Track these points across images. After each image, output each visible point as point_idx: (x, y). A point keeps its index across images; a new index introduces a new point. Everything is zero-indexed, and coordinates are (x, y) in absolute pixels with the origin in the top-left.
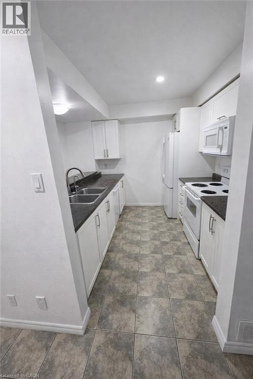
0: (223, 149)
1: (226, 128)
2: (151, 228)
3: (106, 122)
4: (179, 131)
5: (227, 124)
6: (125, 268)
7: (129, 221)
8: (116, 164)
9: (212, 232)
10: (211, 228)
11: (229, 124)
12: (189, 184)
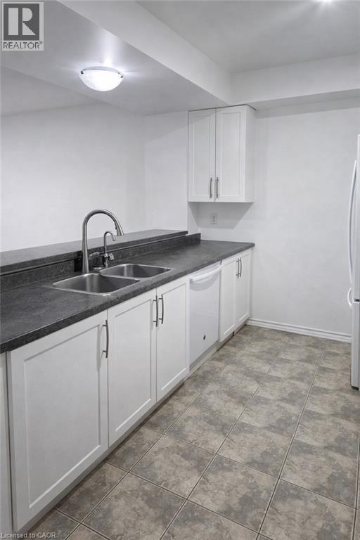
2: (285, 395)
3: (221, 113)
6: (159, 479)
7: (238, 363)
8: (240, 218)
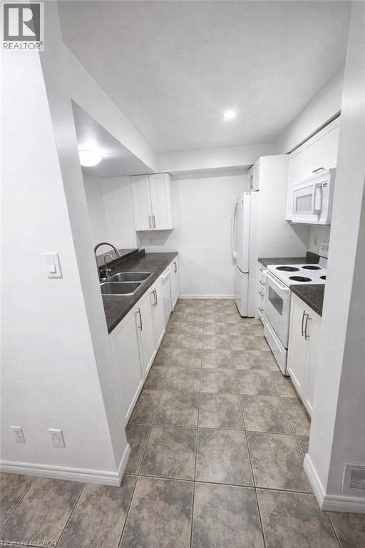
0: (321, 215)
1: (325, 185)
2: (217, 331)
3: (152, 176)
4: (258, 190)
5: (327, 180)
6: (180, 388)
7: (186, 320)
8: (167, 238)
9: (306, 336)
10: (304, 330)
11: (329, 179)
12: (272, 268)
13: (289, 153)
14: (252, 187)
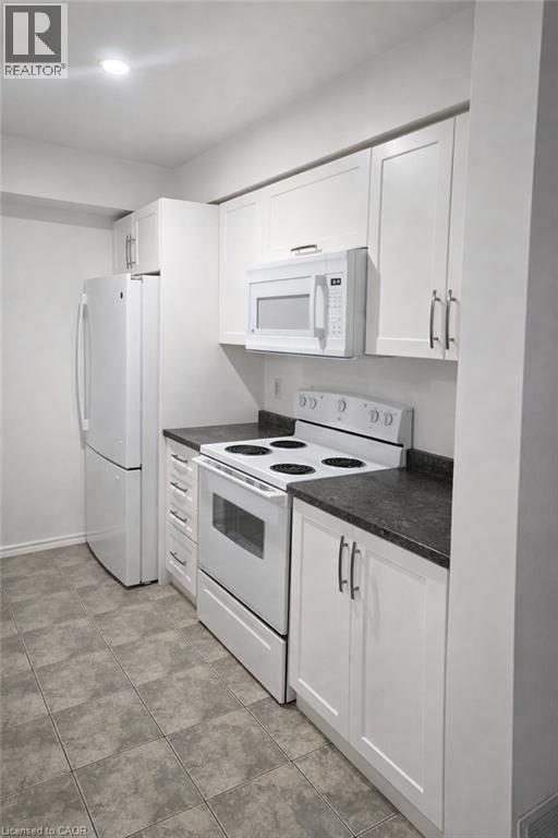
0: (329, 339)
1: (336, 282)
4: (158, 274)
5: (341, 270)
9: (353, 590)
10: (346, 576)
11: (345, 270)
12: (218, 449)
13: (217, 203)
14: (130, 264)
